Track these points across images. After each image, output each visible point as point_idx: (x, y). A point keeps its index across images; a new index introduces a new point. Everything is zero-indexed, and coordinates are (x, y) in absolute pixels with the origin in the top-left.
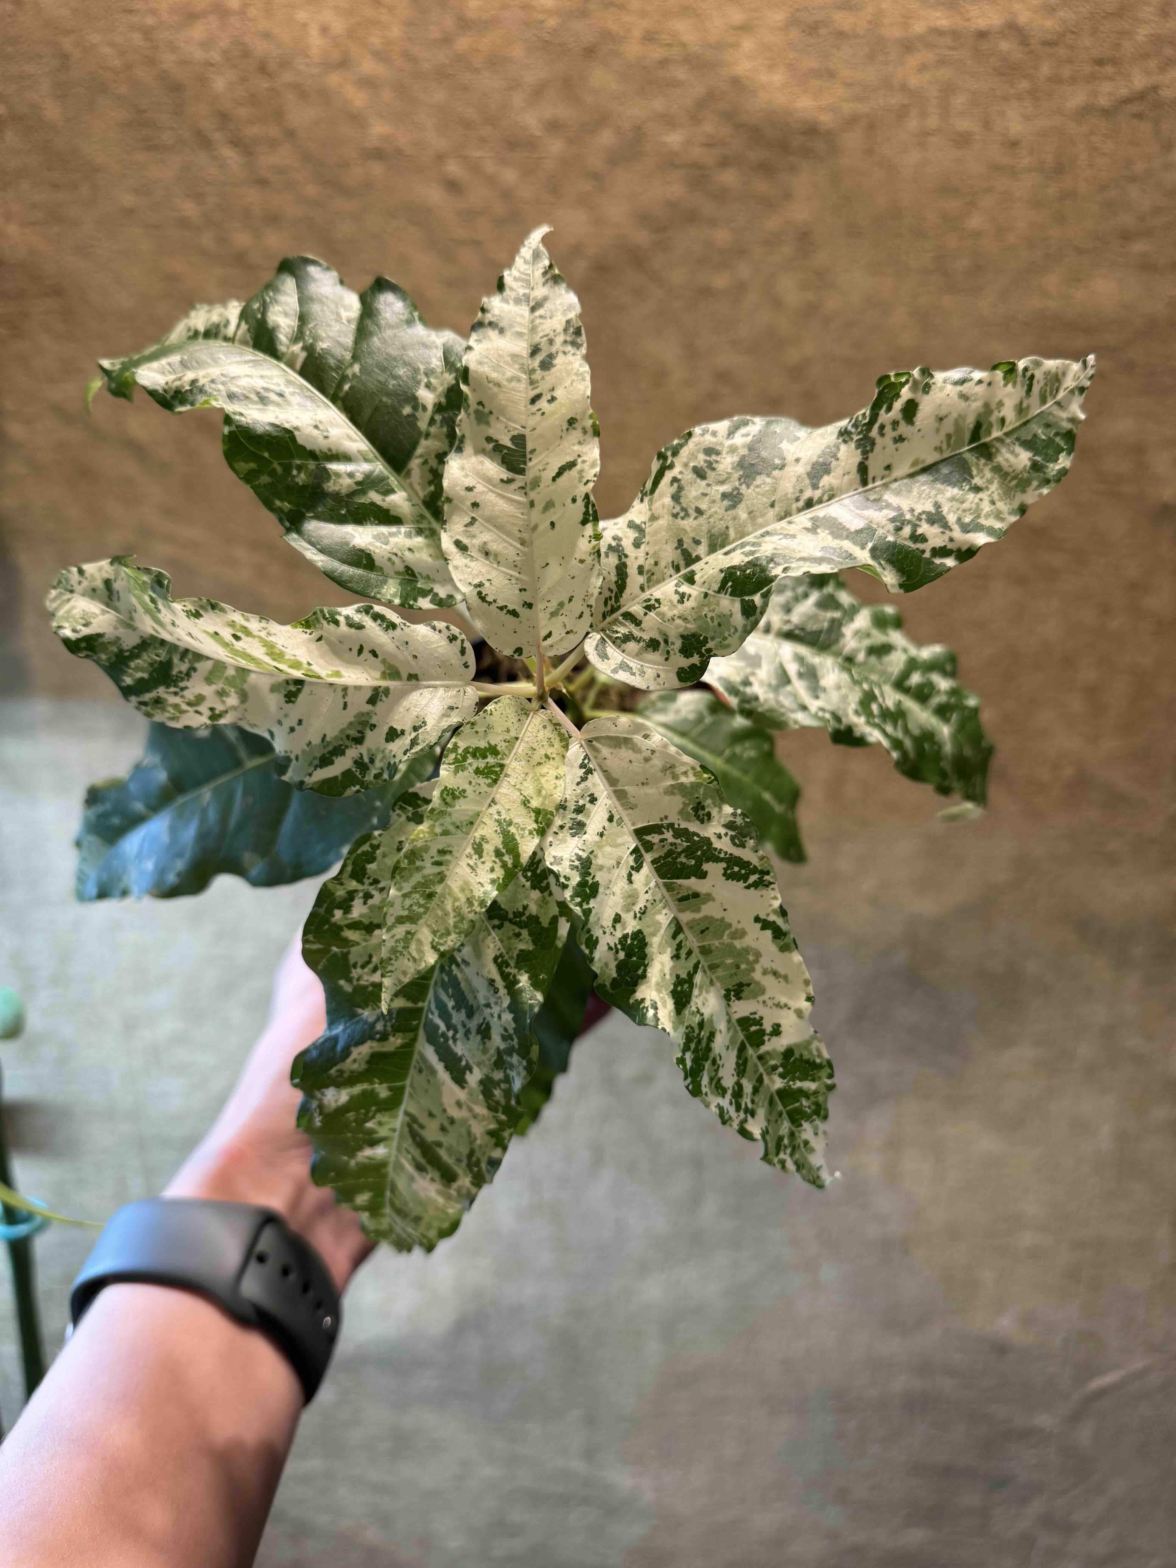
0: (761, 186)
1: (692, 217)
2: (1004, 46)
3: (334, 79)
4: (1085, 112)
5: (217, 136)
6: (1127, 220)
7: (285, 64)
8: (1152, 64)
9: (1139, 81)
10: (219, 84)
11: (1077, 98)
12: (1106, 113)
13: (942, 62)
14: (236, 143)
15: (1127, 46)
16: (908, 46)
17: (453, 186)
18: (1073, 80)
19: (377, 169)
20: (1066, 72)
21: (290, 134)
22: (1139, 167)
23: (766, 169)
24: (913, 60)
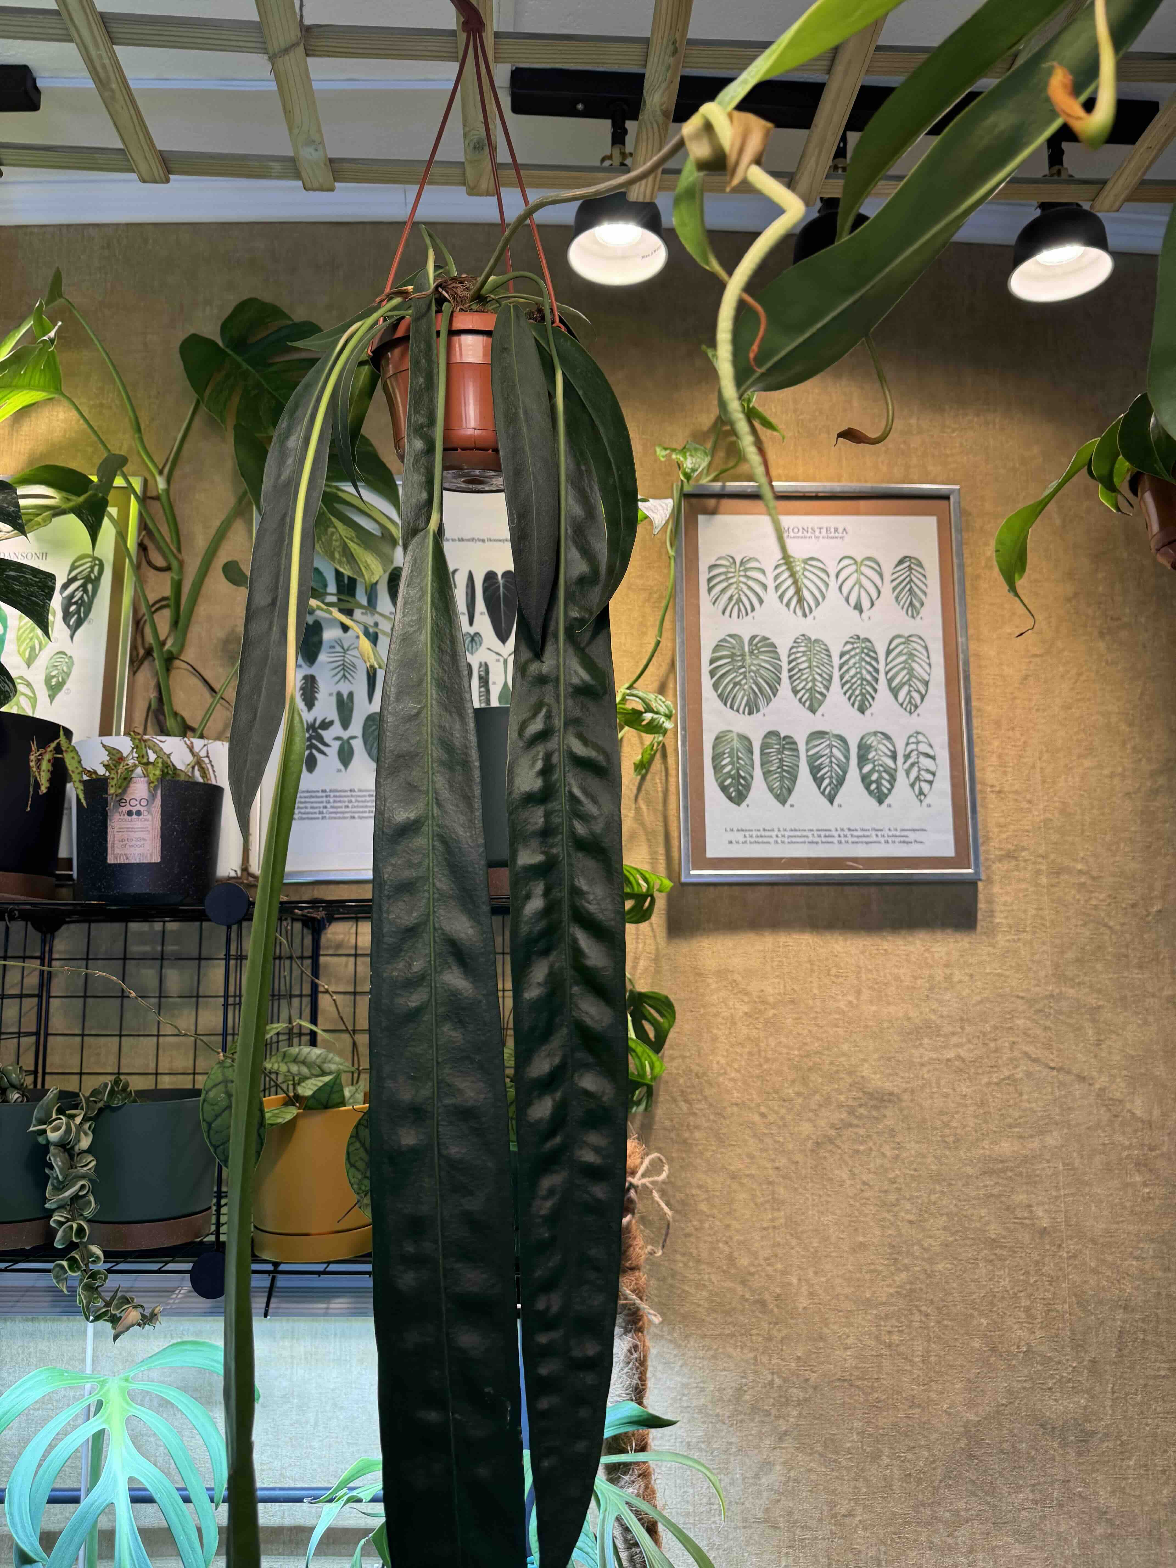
0: (875, 1113)
1: (850, 1125)
2: (957, 1063)
3: (721, 1079)
4: (988, 1084)
5: (679, 1098)
6: (1010, 1120)
7: (704, 1074)
8: (1011, 1067)
9: (1007, 1073)
10: (681, 1081)
11: (985, 1079)
12: (996, 1084)
13: (936, 1069)
14: (685, 1101)
15: (1000, 1061)
16: (922, 1065)
17: (763, 1115)
18: (983, 1074)
19: (735, 1109)
20: (980, 1071)
21: (705, 1098)
22: (1012, 1102)
23: (875, 1107)
24: (925, 1070)
